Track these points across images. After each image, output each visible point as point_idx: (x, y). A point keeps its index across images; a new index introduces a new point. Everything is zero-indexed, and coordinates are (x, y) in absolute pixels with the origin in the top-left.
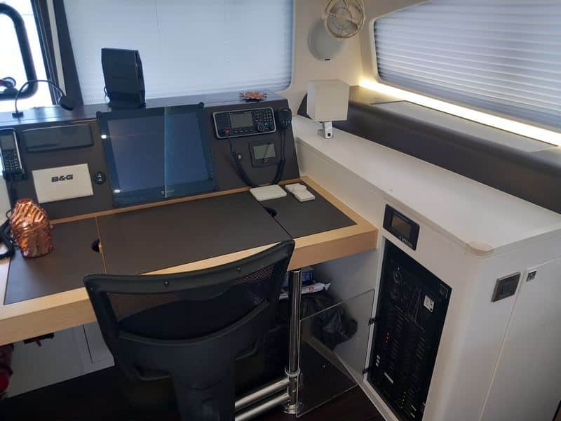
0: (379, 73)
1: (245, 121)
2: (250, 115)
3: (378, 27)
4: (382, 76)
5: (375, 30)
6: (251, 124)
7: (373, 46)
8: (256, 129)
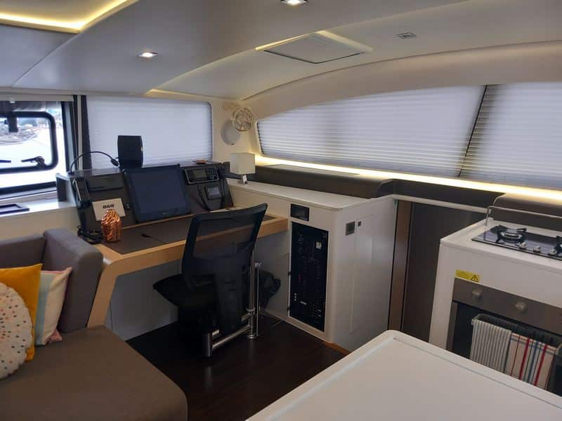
0: (262, 151)
1: (202, 174)
2: (204, 171)
3: (259, 125)
4: (264, 153)
5: (258, 127)
6: (205, 176)
7: (257, 132)
8: (208, 178)
